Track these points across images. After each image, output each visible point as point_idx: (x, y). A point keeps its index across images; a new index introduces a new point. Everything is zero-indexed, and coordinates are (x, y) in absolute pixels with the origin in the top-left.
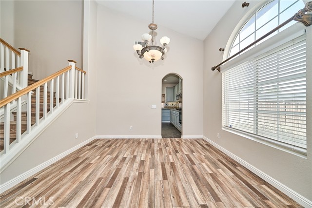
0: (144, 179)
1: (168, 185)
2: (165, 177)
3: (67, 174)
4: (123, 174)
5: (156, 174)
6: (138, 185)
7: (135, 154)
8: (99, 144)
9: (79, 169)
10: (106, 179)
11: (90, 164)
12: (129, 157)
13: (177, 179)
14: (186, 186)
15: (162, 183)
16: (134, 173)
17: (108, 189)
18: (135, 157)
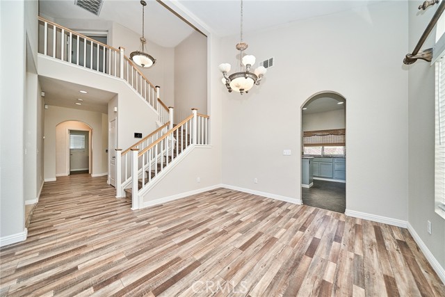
0: (221, 238)
1: (238, 256)
2: (244, 248)
3: (177, 209)
4: (209, 225)
5: (237, 240)
6: (210, 240)
7: (240, 213)
8: (218, 193)
9: (186, 208)
10: (195, 222)
11: (196, 207)
12: (231, 212)
13: (257, 256)
14: (258, 268)
15: (235, 250)
16: (219, 229)
17: (188, 230)
18: (238, 214)
